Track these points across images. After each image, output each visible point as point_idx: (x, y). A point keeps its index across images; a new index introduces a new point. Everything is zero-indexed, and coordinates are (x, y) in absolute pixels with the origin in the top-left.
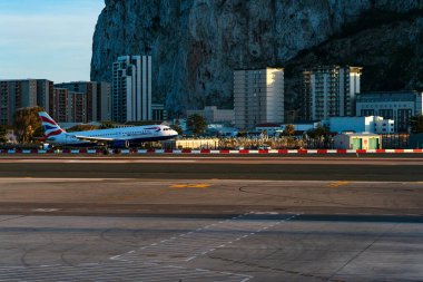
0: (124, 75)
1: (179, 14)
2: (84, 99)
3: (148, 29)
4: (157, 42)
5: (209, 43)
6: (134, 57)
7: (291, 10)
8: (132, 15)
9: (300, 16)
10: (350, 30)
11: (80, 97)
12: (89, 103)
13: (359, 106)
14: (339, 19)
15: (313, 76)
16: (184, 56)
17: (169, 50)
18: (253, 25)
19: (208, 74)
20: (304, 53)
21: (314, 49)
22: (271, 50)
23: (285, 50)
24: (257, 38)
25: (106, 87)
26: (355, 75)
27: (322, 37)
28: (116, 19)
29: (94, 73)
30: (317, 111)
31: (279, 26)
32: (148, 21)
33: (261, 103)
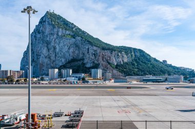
0: (27, 70)
1: (38, 59)
5: (44, 64)
9: (60, 60)
10: (70, 62)
13: (72, 76)
14: (67, 60)
15: (63, 70)
16: (39, 66)
17: (36, 65)
18: (52, 61)
19: (43, 70)
20: (61, 66)
21: (63, 66)
22: (55, 65)
23: (58, 66)
24: (53, 63)
27: (64, 63)
29: (21, 69)
30: (64, 76)
31: (56, 61)
33: (54, 75)
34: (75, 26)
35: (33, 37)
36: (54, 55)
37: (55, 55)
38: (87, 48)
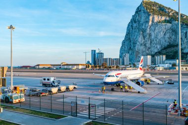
0: (124, 57)
1: (134, 46)
2: (117, 61)
4: (130, 51)
5: (139, 51)
6: (126, 54)
7: (154, 45)
8: (126, 47)
9: (156, 46)
10: (165, 48)
13: (165, 62)
14: (163, 47)
15: (156, 57)
16: (135, 54)
17: (132, 53)
18: (147, 48)
20: (156, 53)
21: (158, 52)
22: (151, 52)
23: (153, 52)
24: (148, 50)
25: (121, 59)
26: (164, 57)
27: (160, 50)
28: (123, 48)
29: (120, 57)
30: (157, 63)
31: (152, 48)
32: (129, 48)
33: (147, 62)
34: (172, 10)
35: (130, 27)
36: (149, 42)
37: (151, 42)
38: (185, 32)
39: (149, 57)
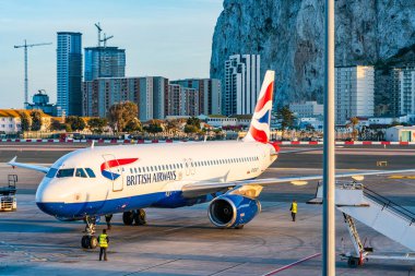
0: (235, 72)
1: (289, 16)
2: (197, 94)
3: (261, 30)
4: (269, 42)
5: (315, 43)
6: (244, 56)
7: (392, 11)
8: (247, 17)
11: (192, 92)
12: (201, 98)
15: (401, 74)
16: (292, 53)
17: (279, 49)
18: (357, 25)
19: (314, 72)
20: (403, 51)
22: (373, 48)
23: (386, 48)
24: (360, 38)
25: (217, 84)
28: (232, 21)
29: (214, 71)
30: (405, 106)
31: (380, 26)
32: (261, 23)
33: (352, 98)
39: (363, 73)
